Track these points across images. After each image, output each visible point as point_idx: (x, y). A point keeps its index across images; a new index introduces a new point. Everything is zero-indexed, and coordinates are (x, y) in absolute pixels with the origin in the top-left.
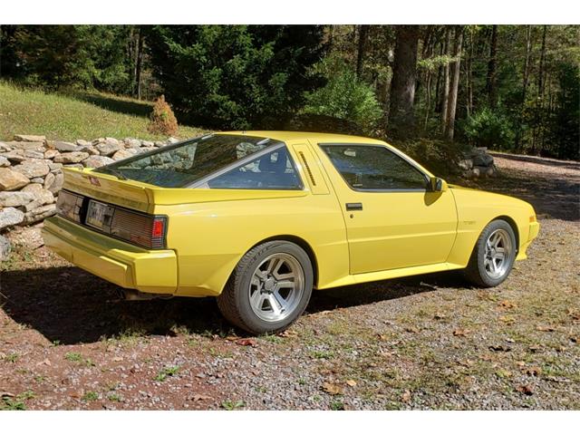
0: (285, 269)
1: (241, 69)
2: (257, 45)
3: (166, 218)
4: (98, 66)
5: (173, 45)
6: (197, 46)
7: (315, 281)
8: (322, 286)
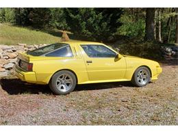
0: (68, 78)
1: (92, 22)
2: (97, 14)
3: (32, 64)
4: (58, 22)
5: (72, 15)
6: (78, 15)
7: (77, 82)
8: (79, 83)
